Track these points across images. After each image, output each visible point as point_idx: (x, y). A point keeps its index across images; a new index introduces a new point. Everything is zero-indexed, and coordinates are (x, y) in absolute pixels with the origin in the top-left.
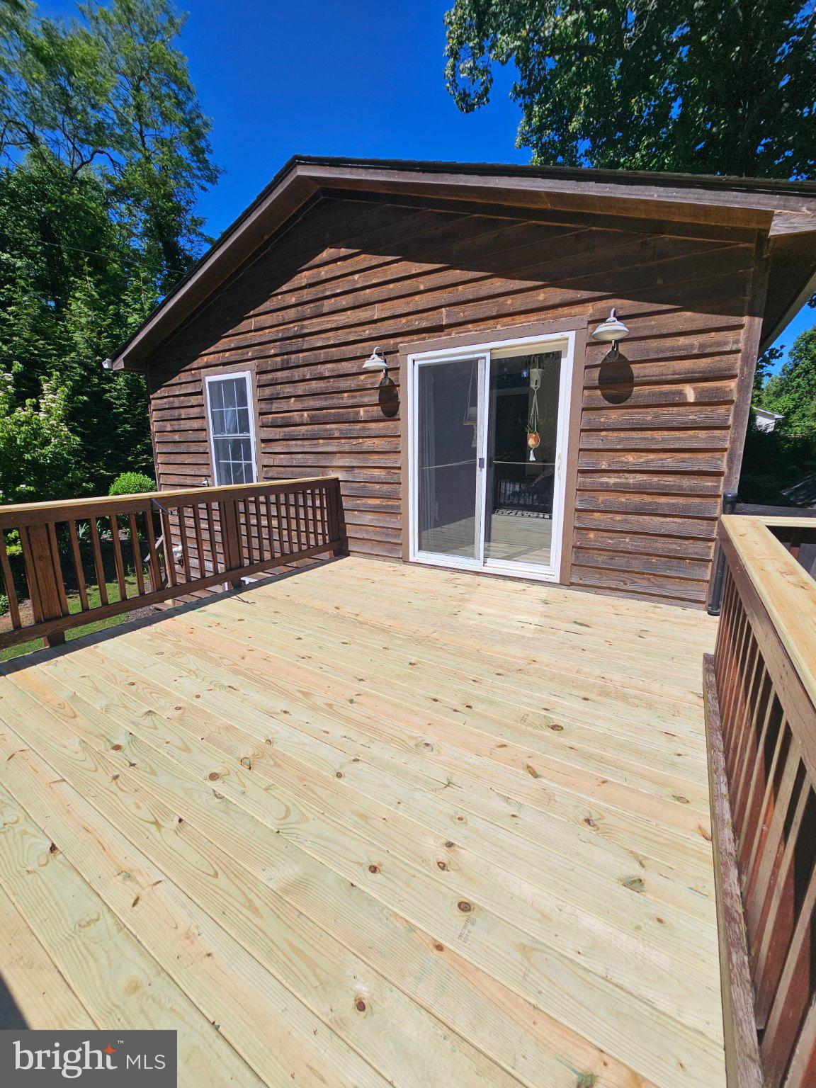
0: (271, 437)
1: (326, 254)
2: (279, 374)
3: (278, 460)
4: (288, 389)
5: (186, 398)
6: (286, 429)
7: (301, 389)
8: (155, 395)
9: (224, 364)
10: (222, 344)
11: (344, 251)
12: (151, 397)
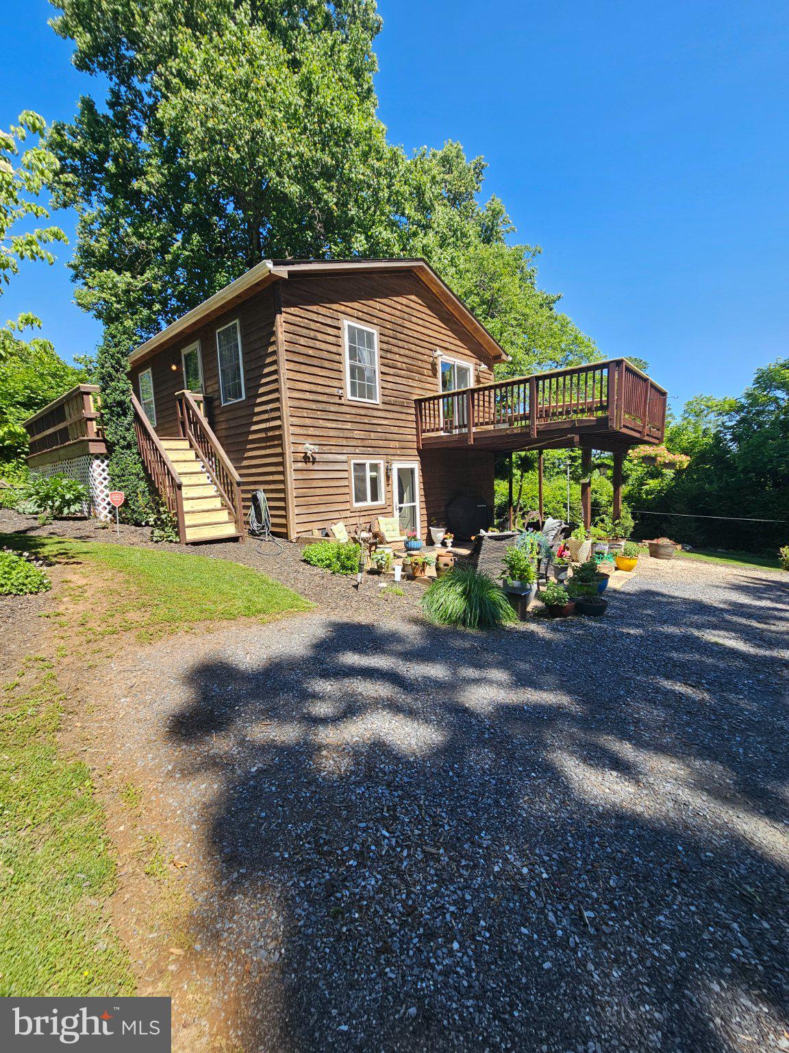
0: (387, 372)
1: (413, 297)
2: (391, 339)
3: (389, 386)
4: (396, 349)
5: (322, 326)
6: (395, 370)
7: (402, 351)
8: (288, 310)
9: (357, 318)
10: (355, 305)
11: (420, 302)
12: (283, 309)
